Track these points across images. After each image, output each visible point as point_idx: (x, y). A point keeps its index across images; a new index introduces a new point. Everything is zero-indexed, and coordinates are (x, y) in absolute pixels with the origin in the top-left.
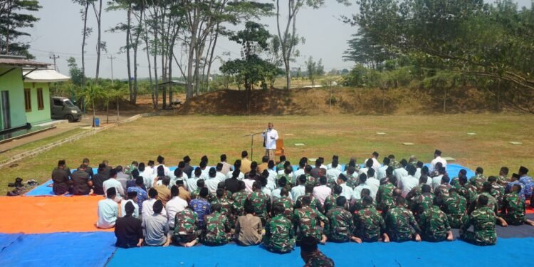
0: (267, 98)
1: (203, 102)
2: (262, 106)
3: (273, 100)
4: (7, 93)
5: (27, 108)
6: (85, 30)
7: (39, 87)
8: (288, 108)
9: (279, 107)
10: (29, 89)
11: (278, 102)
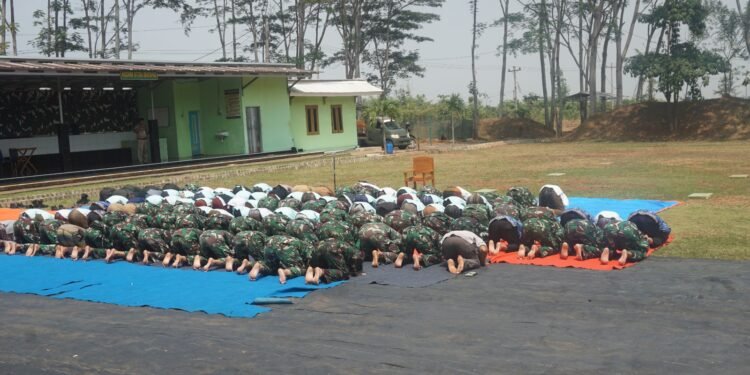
0: (711, 114)
1: (605, 122)
2: (697, 127)
3: (720, 117)
4: (257, 110)
5: (310, 130)
6: (475, 26)
7: (335, 103)
8: (743, 128)
9: (729, 127)
10: (317, 106)
11: (730, 118)
